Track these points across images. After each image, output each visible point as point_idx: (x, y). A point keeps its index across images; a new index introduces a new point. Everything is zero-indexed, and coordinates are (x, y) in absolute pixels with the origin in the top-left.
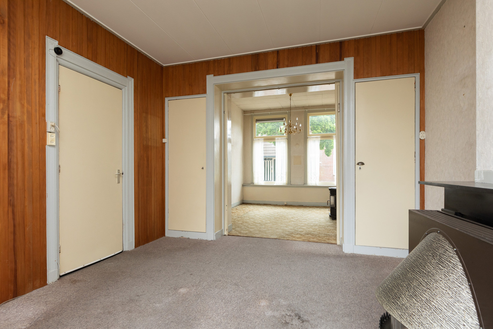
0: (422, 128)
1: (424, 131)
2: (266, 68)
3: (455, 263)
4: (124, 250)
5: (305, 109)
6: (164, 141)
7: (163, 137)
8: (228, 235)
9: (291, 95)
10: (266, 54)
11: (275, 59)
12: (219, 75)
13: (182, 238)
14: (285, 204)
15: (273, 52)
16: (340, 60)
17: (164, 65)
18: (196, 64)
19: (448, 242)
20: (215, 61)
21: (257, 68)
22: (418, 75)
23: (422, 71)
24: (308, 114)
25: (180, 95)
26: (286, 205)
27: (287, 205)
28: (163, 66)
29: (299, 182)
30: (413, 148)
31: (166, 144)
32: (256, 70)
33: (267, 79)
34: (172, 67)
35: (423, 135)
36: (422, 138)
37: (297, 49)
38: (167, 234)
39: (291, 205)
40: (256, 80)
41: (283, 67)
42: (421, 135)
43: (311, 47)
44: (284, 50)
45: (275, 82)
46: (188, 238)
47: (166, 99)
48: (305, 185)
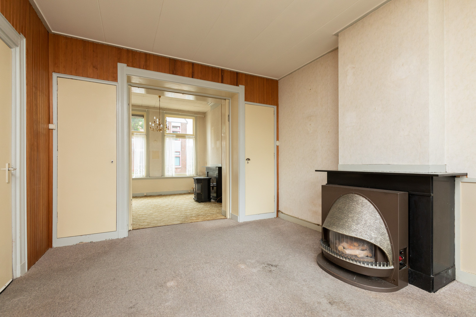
0: (278, 139)
1: (278, 140)
2: (183, 75)
3: (369, 205)
4: (15, 277)
5: (163, 110)
6: (51, 126)
7: (49, 121)
8: (133, 230)
9: (160, 97)
10: (183, 62)
11: (191, 70)
12: (133, 67)
13: (81, 243)
14: (145, 194)
15: (189, 63)
16: (237, 86)
17: (53, 31)
18: (102, 45)
19: (361, 197)
20: (128, 51)
21: (175, 72)
22: (275, 107)
23: (277, 105)
24: (165, 115)
25: (77, 74)
26: (145, 196)
27: (147, 196)
28: (51, 31)
29: (158, 174)
30: (274, 151)
31: (55, 132)
32: (173, 74)
33: (183, 84)
34: (66, 38)
35: (278, 143)
36: (278, 145)
37: (208, 67)
38: (56, 244)
39: (151, 196)
40: (169, 82)
41: (198, 78)
42: (277, 143)
43: (218, 69)
44: (198, 65)
45: (186, 88)
46: (91, 242)
47: (55, 75)
48: (162, 177)
